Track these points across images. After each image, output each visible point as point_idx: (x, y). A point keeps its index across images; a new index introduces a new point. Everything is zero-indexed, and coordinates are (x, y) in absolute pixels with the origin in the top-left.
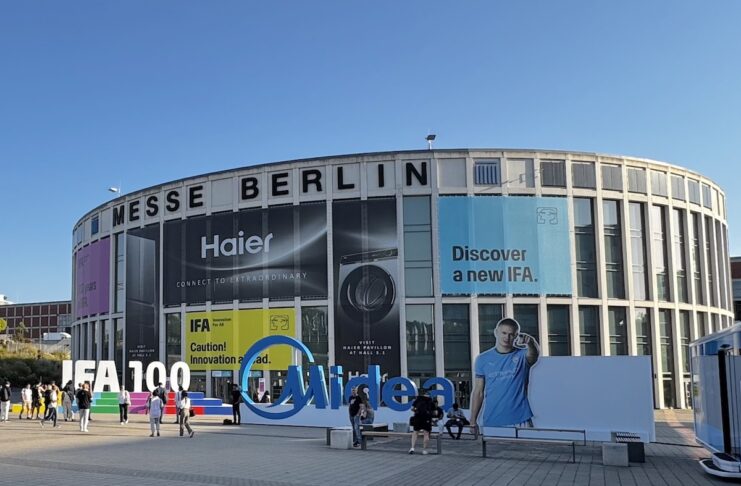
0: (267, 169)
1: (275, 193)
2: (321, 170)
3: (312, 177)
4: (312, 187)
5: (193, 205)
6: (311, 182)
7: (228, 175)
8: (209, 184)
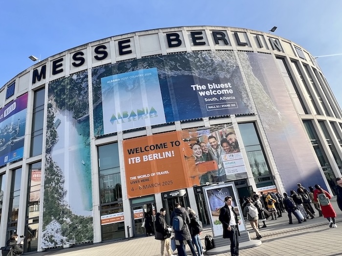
0: (186, 29)
1: (196, 44)
2: (224, 32)
3: (219, 36)
4: (221, 42)
5: (122, 53)
6: (220, 39)
7: (153, 32)
8: (136, 38)
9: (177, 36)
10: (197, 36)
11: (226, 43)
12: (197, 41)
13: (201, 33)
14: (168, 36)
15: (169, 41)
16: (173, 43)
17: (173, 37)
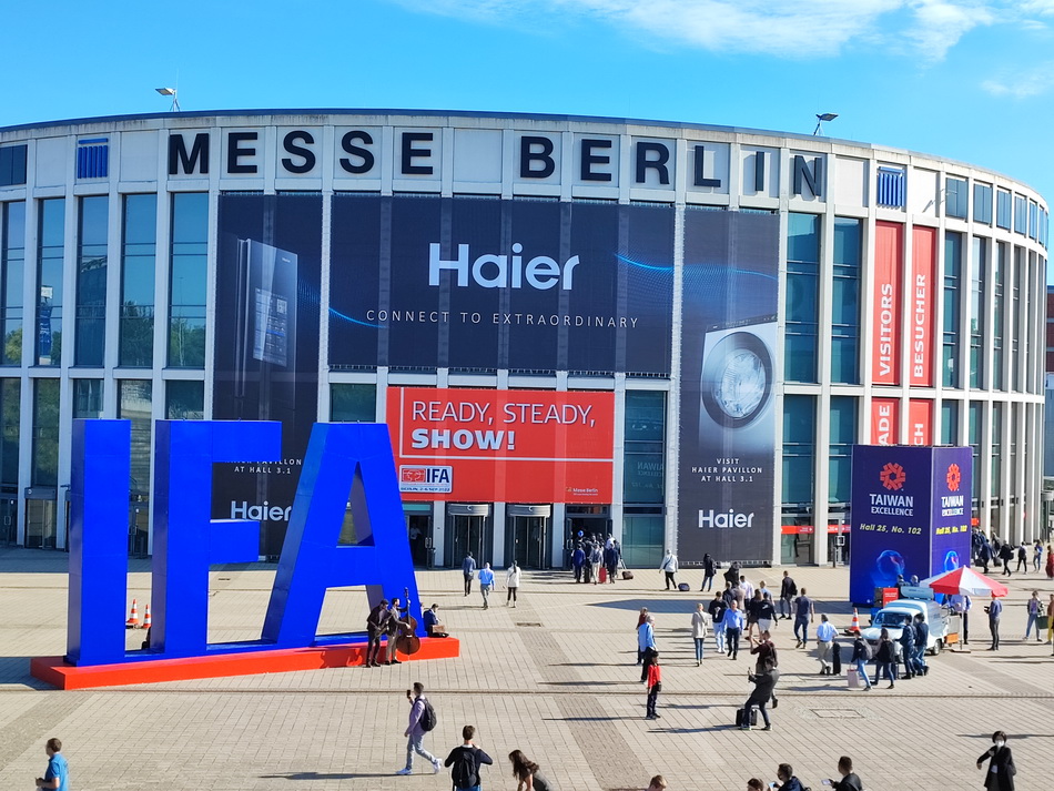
0: (573, 126)
1: (586, 175)
2: (667, 144)
3: (652, 156)
4: (652, 175)
5: (408, 169)
6: (651, 164)
7: (492, 123)
8: (448, 133)
9: (548, 145)
10: (595, 152)
11: (664, 179)
12: (595, 169)
13: (607, 144)
14: (526, 142)
15: (526, 157)
16: (536, 165)
17: (536, 149)
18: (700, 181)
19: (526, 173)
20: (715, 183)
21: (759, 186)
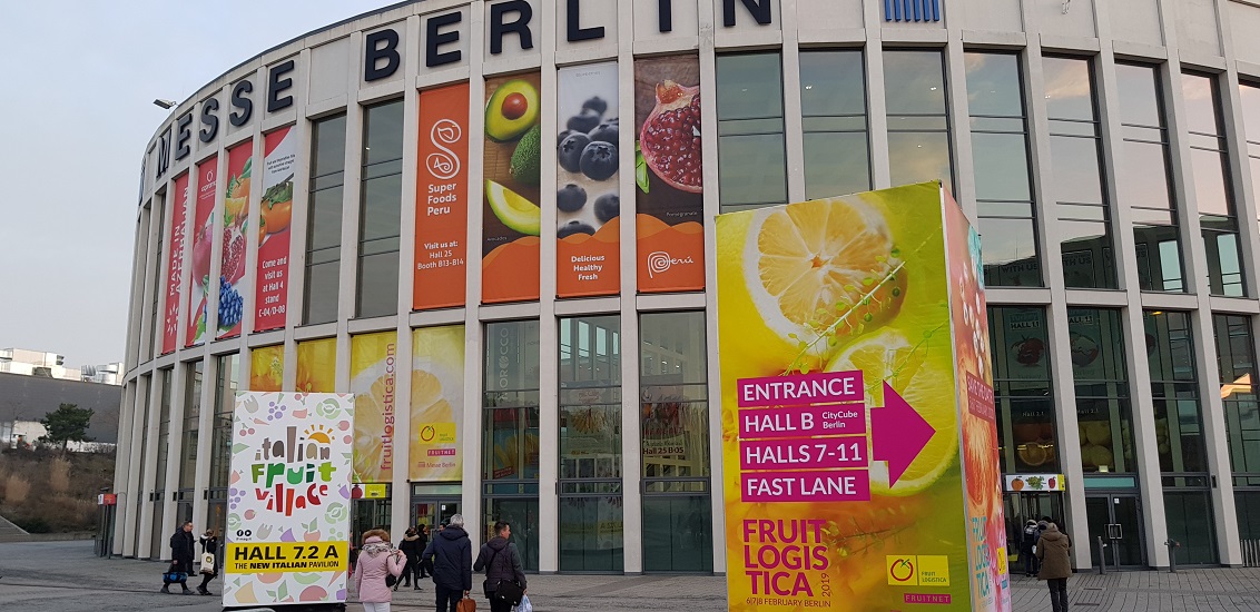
0: (419, 8)
1: (433, 61)
2: (531, 2)
3: (510, 18)
4: (511, 42)
5: (274, 106)
6: (510, 29)
7: (341, 31)
8: (306, 54)
9: (392, 37)
10: (443, 31)
11: (527, 44)
12: (443, 50)
13: (456, 18)
14: (372, 40)
15: (372, 56)
16: (382, 64)
17: (382, 46)
18: (576, 34)
19: (372, 75)
20: (597, 33)
21: (665, 25)
